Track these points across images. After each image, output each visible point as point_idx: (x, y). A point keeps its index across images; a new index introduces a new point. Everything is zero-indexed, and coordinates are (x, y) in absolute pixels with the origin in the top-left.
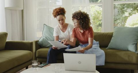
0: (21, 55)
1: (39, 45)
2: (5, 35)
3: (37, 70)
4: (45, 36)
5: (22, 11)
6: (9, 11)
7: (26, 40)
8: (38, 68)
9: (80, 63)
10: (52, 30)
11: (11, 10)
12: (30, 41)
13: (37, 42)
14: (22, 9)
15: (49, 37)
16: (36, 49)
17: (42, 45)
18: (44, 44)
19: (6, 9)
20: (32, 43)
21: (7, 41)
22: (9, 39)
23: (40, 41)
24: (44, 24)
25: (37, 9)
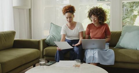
0: (29, 53)
1: (46, 44)
2: (13, 33)
3: (44, 68)
4: (52, 35)
5: (30, 9)
6: (17, 10)
7: (34, 39)
8: (45, 67)
11: (19, 9)
12: (38, 40)
13: (44, 41)
16: (44, 48)
17: (49, 44)
19: (14, 8)
20: (39, 42)
21: (15, 39)
22: (17, 38)
23: (47, 39)
24: (51, 23)
25: (44, 8)
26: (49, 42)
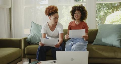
0: (10, 53)
1: (28, 42)
4: (33, 33)
5: (10, 9)
7: (14, 37)
9: (72, 60)
10: (40, 27)
12: (19, 39)
13: (25, 39)
14: (10, 7)
15: (36, 33)
16: (25, 46)
17: (30, 42)
18: (33, 41)
20: (20, 41)
23: (28, 38)
24: (32, 22)
25: (24, 8)
26: (30, 41)
